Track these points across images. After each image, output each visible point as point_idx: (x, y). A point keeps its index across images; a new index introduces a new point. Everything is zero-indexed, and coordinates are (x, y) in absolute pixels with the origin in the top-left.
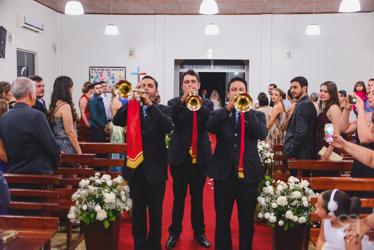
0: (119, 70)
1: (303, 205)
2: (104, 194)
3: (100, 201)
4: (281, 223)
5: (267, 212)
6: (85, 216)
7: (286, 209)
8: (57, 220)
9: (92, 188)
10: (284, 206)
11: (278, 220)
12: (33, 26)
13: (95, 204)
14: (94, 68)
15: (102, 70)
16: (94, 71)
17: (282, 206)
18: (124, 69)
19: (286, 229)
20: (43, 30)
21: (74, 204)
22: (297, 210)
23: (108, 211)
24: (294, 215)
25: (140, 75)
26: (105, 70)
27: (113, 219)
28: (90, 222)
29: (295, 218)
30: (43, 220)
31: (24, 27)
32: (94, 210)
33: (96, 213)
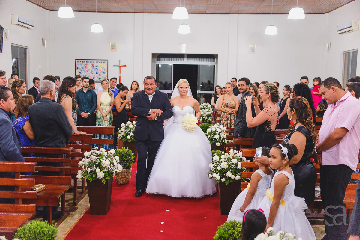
0: (102, 62)
1: (238, 168)
2: (102, 160)
3: (99, 166)
4: (223, 180)
5: (214, 173)
6: (89, 176)
7: (227, 170)
8: (71, 178)
9: (94, 157)
10: (225, 168)
11: (221, 178)
12: (25, 24)
13: (96, 168)
14: (80, 61)
15: (87, 62)
16: (79, 63)
17: (224, 169)
18: (107, 61)
19: (227, 184)
20: (33, 27)
21: (81, 168)
22: (234, 171)
23: (105, 172)
24: (232, 175)
25: (121, 67)
26: (89, 62)
27: (109, 178)
28: (93, 180)
29: (233, 177)
30: (61, 178)
31: (18, 25)
32: (96, 172)
33: (97, 174)
